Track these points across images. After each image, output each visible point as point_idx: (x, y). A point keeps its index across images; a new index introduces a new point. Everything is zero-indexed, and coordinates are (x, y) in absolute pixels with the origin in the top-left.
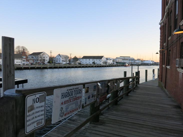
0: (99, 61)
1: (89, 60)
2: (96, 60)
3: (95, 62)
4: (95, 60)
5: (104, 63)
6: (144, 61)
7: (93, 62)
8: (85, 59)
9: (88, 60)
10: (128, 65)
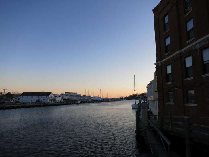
0: (45, 98)
1: (32, 97)
2: (42, 98)
3: (40, 100)
4: (40, 97)
5: (51, 101)
6: (92, 97)
7: (37, 100)
8: (26, 97)
9: (30, 97)
10: (80, 102)
